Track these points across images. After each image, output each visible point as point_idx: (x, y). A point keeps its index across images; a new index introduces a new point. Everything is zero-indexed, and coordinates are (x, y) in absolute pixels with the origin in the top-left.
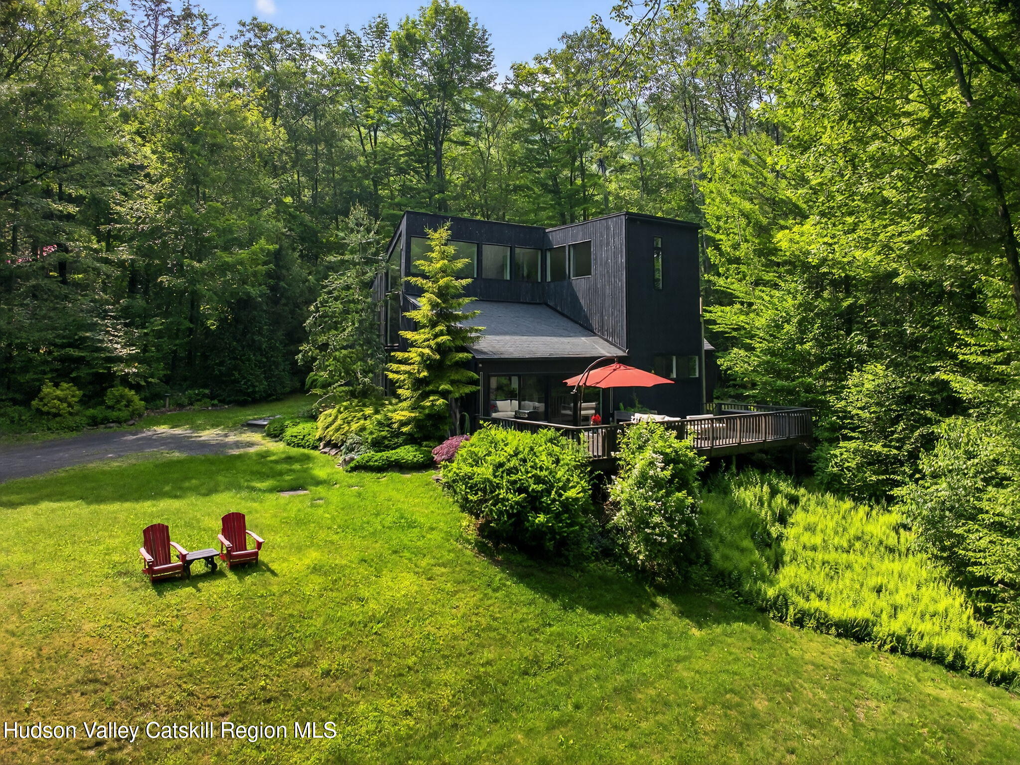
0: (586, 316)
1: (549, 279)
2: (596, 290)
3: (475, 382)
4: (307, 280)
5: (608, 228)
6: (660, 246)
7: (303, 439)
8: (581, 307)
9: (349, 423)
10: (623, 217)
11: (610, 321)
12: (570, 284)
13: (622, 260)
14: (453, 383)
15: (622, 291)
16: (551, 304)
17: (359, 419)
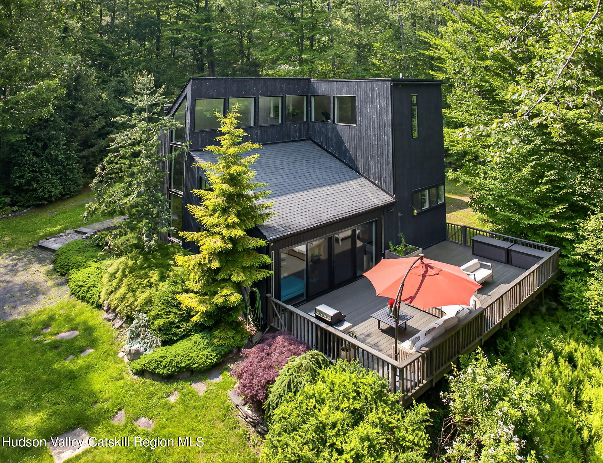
0: (351, 157)
1: (313, 119)
2: (361, 138)
3: (266, 267)
4: (101, 98)
5: (373, 90)
6: (415, 102)
7: (87, 292)
8: (346, 150)
9: (134, 291)
10: (389, 84)
11: (374, 168)
12: (335, 128)
13: (388, 118)
14: (245, 269)
15: (388, 145)
16: (316, 140)
17: (144, 287)
